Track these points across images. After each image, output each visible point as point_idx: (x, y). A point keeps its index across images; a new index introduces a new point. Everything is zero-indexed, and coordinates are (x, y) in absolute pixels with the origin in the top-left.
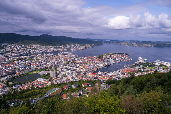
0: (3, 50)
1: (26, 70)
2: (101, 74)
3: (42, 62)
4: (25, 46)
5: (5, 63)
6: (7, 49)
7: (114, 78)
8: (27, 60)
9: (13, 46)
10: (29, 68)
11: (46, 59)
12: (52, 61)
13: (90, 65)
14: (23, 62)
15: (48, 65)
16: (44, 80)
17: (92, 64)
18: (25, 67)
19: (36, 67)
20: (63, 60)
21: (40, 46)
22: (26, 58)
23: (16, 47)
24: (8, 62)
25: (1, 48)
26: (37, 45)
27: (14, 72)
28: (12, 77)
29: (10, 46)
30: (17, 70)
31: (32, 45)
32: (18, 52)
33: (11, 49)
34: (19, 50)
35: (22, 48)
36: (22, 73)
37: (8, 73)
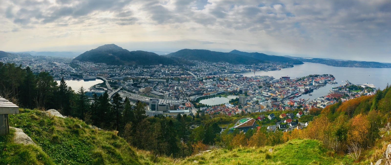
0: (194, 68)
1: (214, 91)
3: (230, 84)
4: (215, 64)
5: (195, 81)
6: (197, 67)
8: (215, 81)
9: (203, 64)
10: (217, 90)
11: (236, 81)
12: (242, 84)
14: (212, 82)
15: (237, 87)
16: (233, 106)
18: (213, 88)
19: (224, 89)
20: (255, 83)
21: (229, 64)
22: (214, 77)
23: (205, 65)
24: (198, 81)
25: (192, 65)
26: (227, 63)
27: (202, 93)
28: (200, 97)
29: (200, 63)
30: (204, 91)
31: (222, 63)
32: (207, 70)
33: (201, 67)
34: (208, 69)
35: (211, 66)
36: (210, 94)
37: (196, 92)
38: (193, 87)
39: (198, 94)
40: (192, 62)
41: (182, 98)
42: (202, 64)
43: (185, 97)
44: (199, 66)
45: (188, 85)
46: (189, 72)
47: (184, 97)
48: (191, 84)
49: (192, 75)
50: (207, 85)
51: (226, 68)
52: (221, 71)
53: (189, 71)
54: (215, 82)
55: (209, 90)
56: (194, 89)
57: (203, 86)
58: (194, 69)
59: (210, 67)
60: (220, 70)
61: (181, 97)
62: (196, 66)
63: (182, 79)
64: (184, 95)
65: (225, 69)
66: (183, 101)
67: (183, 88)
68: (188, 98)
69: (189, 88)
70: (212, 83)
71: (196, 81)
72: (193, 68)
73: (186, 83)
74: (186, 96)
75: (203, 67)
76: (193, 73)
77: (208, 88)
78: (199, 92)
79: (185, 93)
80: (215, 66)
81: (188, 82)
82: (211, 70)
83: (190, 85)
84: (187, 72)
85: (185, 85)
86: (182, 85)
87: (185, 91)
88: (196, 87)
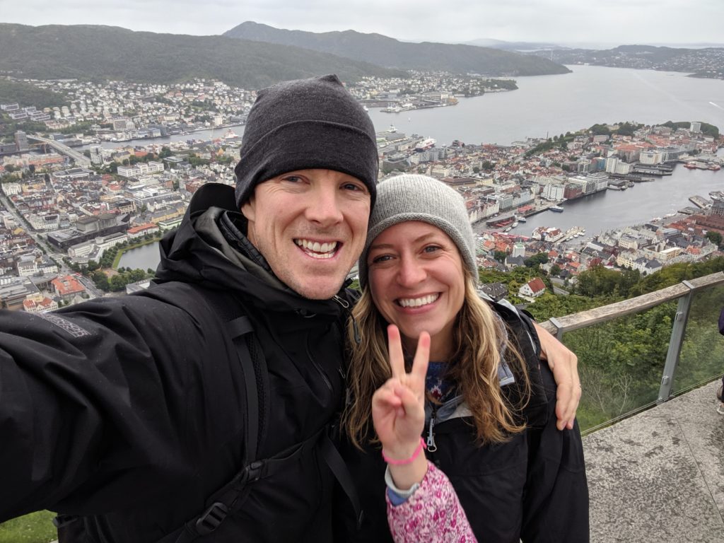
0: (62, 115)
1: (174, 210)
2: (548, 238)
4: (159, 90)
6: (79, 110)
7: (621, 260)
8: (173, 165)
9: (103, 93)
13: (491, 191)
14: (159, 172)
17: (499, 187)
18: (168, 199)
21: (228, 88)
22: (167, 152)
23: (115, 98)
24: (92, 173)
25: (52, 104)
26: (218, 84)
27: (124, 223)
28: (117, 244)
29: (88, 91)
30: (133, 214)
31: (191, 84)
32: (130, 123)
33: (96, 110)
34: (130, 114)
35: (145, 100)
36: (158, 225)
37: (95, 225)
38: (74, 204)
39: (103, 233)
40: (49, 86)
41: (29, 263)
42: (98, 95)
43: (45, 253)
44: (86, 104)
45: (48, 199)
46: (39, 137)
47: (38, 256)
48: (65, 191)
49: (62, 153)
50: (140, 189)
51: (215, 105)
52: (192, 121)
53: (38, 133)
54: (172, 170)
55: (151, 208)
56: (84, 214)
57: (121, 197)
58: (61, 121)
59: (141, 104)
60: (187, 116)
61: (24, 258)
62: (73, 107)
63: (14, 174)
64: (39, 246)
65: (210, 110)
66: (41, 274)
67: (26, 216)
68: (59, 258)
69: (57, 212)
70: (159, 176)
71: (85, 178)
72: (58, 116)
73: (36, 189)
74: (50, 246)
75: (106, 108)
76: (64, 143)
77: (145, 202)
78: (107, 221)
79: (40, 238)
80: (160, 98)
81: (44, 188)
82: (148, 117)
83: (61, 198)
84: (28, 136)
85: (34, 201)
86: (17, 201)
87: (40, 228)
88: (89, 205)
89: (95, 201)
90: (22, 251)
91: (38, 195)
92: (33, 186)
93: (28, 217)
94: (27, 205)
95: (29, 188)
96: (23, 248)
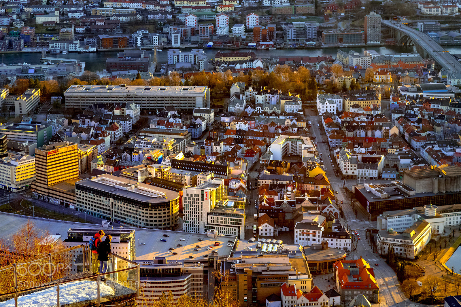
37: (433, 183)
39: (441, 200)
45: (376, 128)
46: (402, 24)
47: (330, 218)
49: (426, 55)
56: (424, 161)
61: (307, 216)
66: (323, 247)
67: (336, 151)
69: (384, 151)
71: (446, 102)
73: (363, 110)
78: (455, 179)
81: (376, 108)
84: (386, 22)
85: (354, 128)
86: (329, 125)
87: (350, 173)
88: (437, 148)
89: (448, 143)
90: (310, 204)
91: (364, 119)
92: (361, 103)
93: (338, 153)
94: (343, 132)
95: (355, 106)
96: (312, 201)
